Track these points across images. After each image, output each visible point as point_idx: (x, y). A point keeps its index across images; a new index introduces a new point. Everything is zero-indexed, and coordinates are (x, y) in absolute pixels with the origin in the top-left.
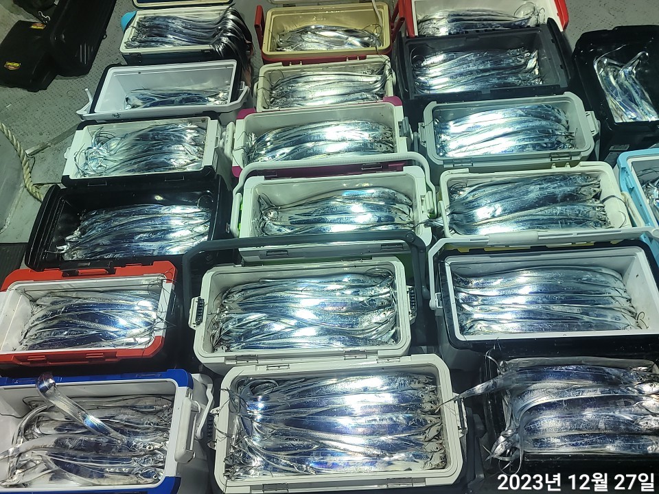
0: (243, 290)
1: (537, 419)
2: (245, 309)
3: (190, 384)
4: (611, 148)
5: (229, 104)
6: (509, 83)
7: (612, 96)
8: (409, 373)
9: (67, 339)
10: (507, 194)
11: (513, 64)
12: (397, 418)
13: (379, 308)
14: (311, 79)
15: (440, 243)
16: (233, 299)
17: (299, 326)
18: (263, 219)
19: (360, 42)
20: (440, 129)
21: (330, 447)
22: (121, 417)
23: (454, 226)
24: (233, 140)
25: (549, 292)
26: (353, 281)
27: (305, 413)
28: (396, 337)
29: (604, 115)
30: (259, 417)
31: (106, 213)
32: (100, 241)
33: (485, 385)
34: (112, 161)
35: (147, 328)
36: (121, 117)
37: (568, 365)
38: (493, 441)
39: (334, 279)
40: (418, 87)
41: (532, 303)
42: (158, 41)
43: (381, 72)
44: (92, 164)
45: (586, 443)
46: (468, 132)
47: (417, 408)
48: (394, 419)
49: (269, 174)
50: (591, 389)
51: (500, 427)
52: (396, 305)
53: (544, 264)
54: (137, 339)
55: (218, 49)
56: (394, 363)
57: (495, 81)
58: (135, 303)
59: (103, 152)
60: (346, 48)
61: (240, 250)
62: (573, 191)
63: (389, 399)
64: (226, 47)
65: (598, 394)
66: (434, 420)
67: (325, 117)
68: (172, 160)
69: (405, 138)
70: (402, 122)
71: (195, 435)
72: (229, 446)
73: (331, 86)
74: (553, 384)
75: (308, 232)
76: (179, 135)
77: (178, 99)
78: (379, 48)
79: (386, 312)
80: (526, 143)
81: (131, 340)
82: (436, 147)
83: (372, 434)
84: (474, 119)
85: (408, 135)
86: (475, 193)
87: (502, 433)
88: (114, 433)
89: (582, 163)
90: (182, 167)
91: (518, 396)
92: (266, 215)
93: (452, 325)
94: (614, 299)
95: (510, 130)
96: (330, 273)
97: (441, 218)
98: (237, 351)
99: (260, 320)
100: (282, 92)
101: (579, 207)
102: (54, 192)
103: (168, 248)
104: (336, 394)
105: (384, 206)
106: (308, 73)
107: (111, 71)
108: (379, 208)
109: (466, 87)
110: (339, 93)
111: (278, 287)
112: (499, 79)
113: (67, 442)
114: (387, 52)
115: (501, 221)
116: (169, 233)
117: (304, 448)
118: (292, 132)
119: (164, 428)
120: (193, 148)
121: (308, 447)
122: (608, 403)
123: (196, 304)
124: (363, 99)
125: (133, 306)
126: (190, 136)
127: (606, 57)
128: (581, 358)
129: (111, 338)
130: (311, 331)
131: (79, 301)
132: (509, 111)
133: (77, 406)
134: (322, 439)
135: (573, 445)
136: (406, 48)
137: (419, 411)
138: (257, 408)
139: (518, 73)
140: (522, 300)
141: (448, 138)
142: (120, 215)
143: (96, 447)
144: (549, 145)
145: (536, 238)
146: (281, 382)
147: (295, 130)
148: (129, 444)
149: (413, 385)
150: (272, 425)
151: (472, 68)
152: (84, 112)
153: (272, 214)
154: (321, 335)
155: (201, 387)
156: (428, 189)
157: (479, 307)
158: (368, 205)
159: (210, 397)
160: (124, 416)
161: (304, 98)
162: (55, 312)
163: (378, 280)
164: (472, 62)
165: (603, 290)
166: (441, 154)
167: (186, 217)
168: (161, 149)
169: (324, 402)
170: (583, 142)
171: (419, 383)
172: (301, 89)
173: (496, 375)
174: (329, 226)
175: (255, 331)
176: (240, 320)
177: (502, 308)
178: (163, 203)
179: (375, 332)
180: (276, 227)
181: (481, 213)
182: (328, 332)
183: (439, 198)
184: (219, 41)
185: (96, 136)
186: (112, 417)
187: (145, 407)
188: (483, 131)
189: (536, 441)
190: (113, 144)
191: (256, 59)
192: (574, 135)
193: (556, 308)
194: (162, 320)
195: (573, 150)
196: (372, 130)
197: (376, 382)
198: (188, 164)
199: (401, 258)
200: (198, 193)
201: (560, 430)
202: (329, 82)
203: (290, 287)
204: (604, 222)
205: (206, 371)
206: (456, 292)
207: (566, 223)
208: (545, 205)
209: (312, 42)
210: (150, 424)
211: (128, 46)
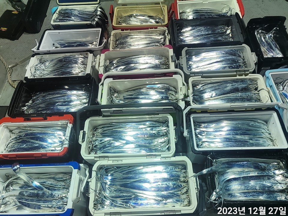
0: (102, 128)
1: (229, 185)
2: (104, 136)
3: (79, 168)
4: (262, 69)
5: (98, 47)
6: (219, 40)
7: (263, 46)
8: (174, 164)
9: (25, 148)
10: (217, 87)
11: (220, 32)
12: (169, 184)
13: (162, 136)
14: (134, 37)
15: (189, 108)
16: (98, 131)
17: (127, 144)
18: (112, 97)
19: (155, 21)
20: (189, 59)
21: (139, 196)
22: (48, 182)
23: (194, 101)
24: (99, 62)
25: (235, 130)
26: (151, 124)
27: (129, 181)
28: (169, 149)
29: (259, 54)
30: (109, 183)
31: (43, 93)
32: (41, 106)
33: (207, 170)
34: (46, 71)
35: (60, 144)
36: (51, 52)
37: (243, 162)
38: (210, 194)
39: (142, 123)
40: (180, 41)
41: (228, 134)
42: (67, 20)
43: (164, 34)
44: (38, 72)
45: (251, 196)
46: (201, 61)
47: (178, 179)
48: (168, 184)
49: (115, 77)
50: (253, 172)
51: (214, 188)
52: (169, 135)
53: (233, 118)
54: (56, 148)
55: (93, 23)
56: (168, 160)
57: (213, 39)
58: (55, 133)
59: (43, 67)
60: (149, 24)
61: (102, 110)
62: (246, 87)
63: (166, 176)
64: (97, 23)
65: (256, 174)
66: (185, 185)
67: (139, 53)
68: (73, 71)
69: (174, 63)
70: (172, 56)
71: (81, 191)
72: (96, 195)
73: (142, 40)
74: (236, 169)
75: (131, 103)
76: (76, 60)
77: (75, 44)
78: (163, 24)
79: (164, 138)
80: (226, 66)
81: (54, 149)
82: (187, 67)
83: (158, 191)
84: (204, 55)
85: (175, 62)
86: (204, 87)
87: (214, 191)
88: (45, 189)
89: (250, 75)
90: (77, 74)
91: (221, 175)
92: (113, 95)
93: (193, 144)
94: (263, 133)
95: (219, 60)
96: (141, 121)
97: (189, 97)
98: (99, 154)
99: (110, 141)
100: (121, 42)
101: (248, 93)
102: (21, 84)
103: (70, 109)
104: (142, 173)
105: (164, 92)
106: (132, 34)
107: (47, 32)
108: (162, 93)
109: (200, 41)
110: (145, 43)
111: (118, 127)
112: (214, 38)
113: (24, 193)
114: (166, 26)
115: (215, 99)
116: (71, 102)
117: (128, 196)
118: (125, 59)
119: (67, 188)
120: (82, 66)
121: (130, 196)
122: (260, 178)
123: (82, 133)
124: (156, 46)
125: (55, 134)
126: (80, 60)
127: (260, 29)
128: (249, 158)
129: (44, 148)
130: (133, 146)
131: (31, 132)
132: (219, 52)
133: (29, 177)
134: (136, 193)
135: (245, 196)
136: (175, 24)
137: (178, 181)
138: (108, 179)
139: (223, 36)
140: (223, 133)
141: (192, 63)
142: (50, 94)
143: (37, 195)
144: (236, 67)
145: (230, 106)
146: (118, 168)
147: (126, 59)
148: (52, 194)
149: (176, 170)
150: (114, 186)
151: (203, 33)
152: (35, 49)
153: (116, 95)
154: (136, 147)
155: (84, 170)
156: (184, 85)
157: (205, 136)
158: (157, 91)
159: (88, 174)
160: (50, 182)
161: (131, 45)
162: (20, 136)
163: (162, 124)
164: (203, 31)
165: (258, 129)
166: (189, 70)
167: (78, 96)
168: (68, 66)
169: (137, 177)
170: (250, 66)
171: (179, 169)
172: (129, 41)
173: (212, 165)
174: (141, 100)
175: (108, 146)
176: (101, 141)
177: (215, 137)
178: (68, 89)
179: (160, 146)
180: (117, 100)
181: (206, 95)
182: (140, 146)
183: (188, 89)
184: (94, 20)
185: (40, 60)
186: (45, 182)
187: (59, 178)
188: (207, 60)
189: (229, 194)
190: (47, 64)
191: (110, 28)
192: (246, 62)
193: (238, 137)
194: (67, 140)
195: (246, 69)
196: (160, 59)
197: (160, 168)
198: (80, 73)
199: (171, 114)
200: (84, 85)
201: (239, 190)
202: (141, 38)
203: (123, 126)
204: (259, 100)
205: (86, 163)
206: (195, 129)
207: (243, 100)
208: (234, 93)
209: (134, 21)
210: (61, 186)
211: (54, 21)
